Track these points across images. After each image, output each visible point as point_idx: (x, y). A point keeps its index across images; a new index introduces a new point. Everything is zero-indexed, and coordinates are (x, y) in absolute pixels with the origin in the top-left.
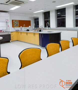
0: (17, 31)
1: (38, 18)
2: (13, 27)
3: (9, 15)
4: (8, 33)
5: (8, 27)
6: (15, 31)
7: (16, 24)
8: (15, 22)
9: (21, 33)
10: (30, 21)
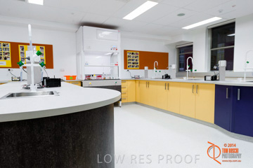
0: (136, 79)
1: (192, 46)
2: (125, 68)
3: (119, 34)
4: (115, 81)
5: (116, 67)
6: (130, 78)
7: (133, 60)
8: (132, 55)
9: (148, 83)
10: (167, 54)
